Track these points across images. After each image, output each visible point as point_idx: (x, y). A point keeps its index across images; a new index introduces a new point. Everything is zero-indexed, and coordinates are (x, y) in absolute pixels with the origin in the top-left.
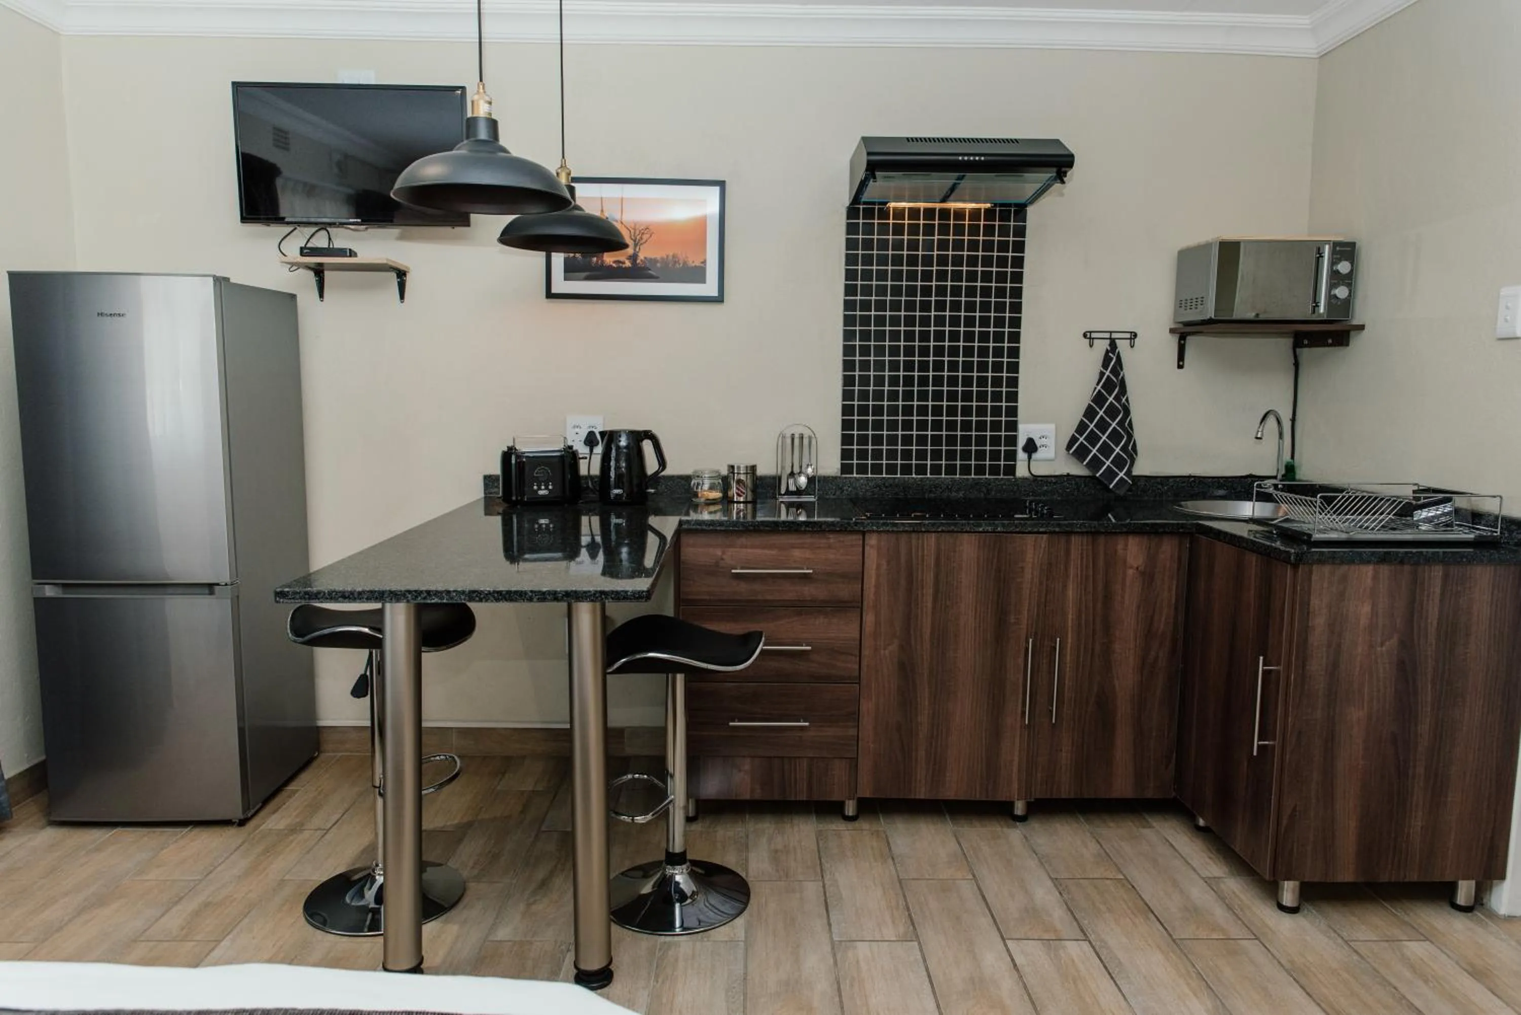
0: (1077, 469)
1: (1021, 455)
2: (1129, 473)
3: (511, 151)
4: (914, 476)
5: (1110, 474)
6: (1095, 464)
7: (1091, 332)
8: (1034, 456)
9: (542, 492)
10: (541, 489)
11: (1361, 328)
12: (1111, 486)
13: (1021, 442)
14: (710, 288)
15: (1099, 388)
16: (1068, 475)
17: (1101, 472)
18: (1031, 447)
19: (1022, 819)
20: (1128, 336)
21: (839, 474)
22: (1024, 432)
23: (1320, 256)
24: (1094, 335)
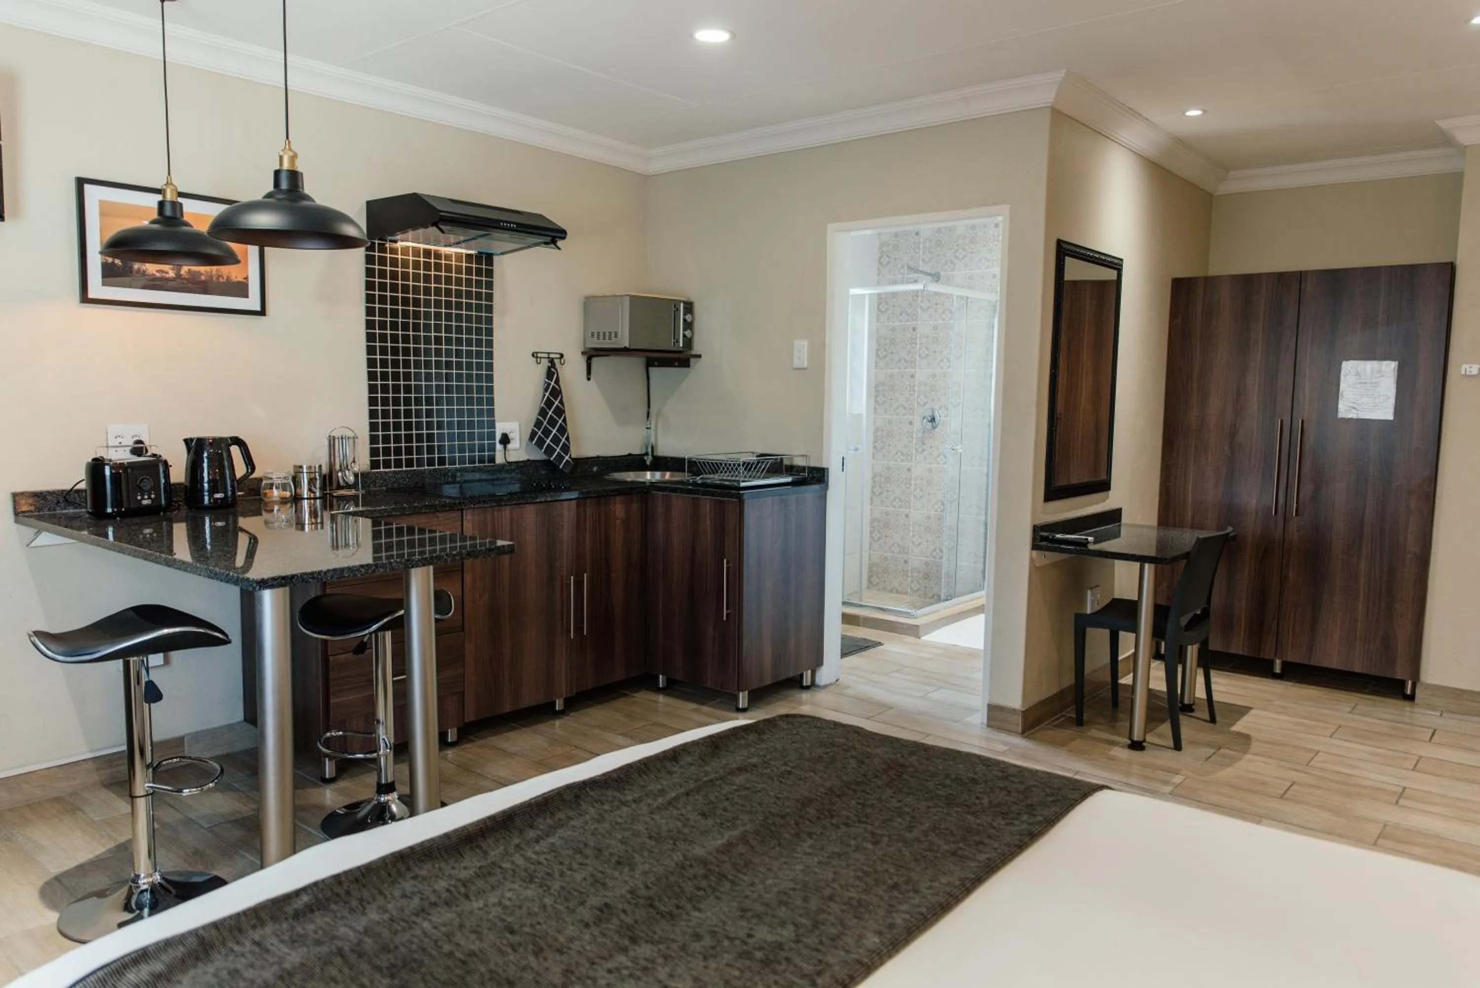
0: (538, 455)
1: (499, 447)
2: (570, 457)
3: (316, 200)
4: (426, 467)
5: (560, 457)
6: (550, 451)
7: (537, 353)
8: (509, 446)
9: (145, 502)
10: (144, 499)
11: (699, 356)
12: (561, 467)
13: (498, 437)
14: (252, 302)
15: (547, 394)
16: (528, 460)
17: (554, 456)
18: (505, 440)
19: (562, 713)
20: (558, 356)
21: (369, 470)
22: (500, 428)
23: (678, 310)
24: (539, 355)
